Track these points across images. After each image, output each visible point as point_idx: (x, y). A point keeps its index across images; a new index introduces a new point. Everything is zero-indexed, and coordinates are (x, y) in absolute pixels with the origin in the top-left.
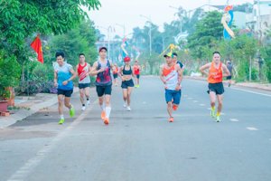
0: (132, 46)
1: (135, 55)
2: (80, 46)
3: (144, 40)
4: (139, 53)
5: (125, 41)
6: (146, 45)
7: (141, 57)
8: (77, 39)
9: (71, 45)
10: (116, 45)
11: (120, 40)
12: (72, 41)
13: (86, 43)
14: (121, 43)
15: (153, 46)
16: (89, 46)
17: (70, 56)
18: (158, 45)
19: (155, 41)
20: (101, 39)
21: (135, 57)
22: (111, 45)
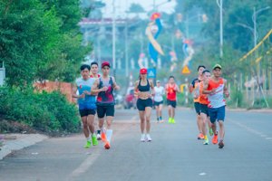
1: (181, 55)
2: (39, 29)
3: (205, 17)
4: (191, 51)
5: (156, 18)
6: (211, 30)
8: (31, 12)
9: (18, 28)
10: (132, 29)
11: (143, 16)
12: (19, 17)
13: (56, 22)
14: (145, 24)
15: (228, 32)
16: (63, 29)
17: (15, 54)
18: (241, 30)
19: (233, 18)
20: (93, 14)
21: (180, 62)
22: (121, 29)
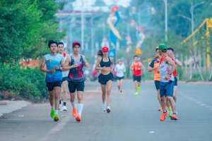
0: (128, 20)
1: (135, 39)
2: (25, 19)
3: (153, 10)
4: (142, 36)
5: (116, 10)
6: (158, 20)
7: (146, 43)
8: (18, 6)
9: (8, 18)
10: (97, 19)
11: (105, 9)
12: (9, 10)
13: (38, 14)
14: (106, 15)
15: (171, 22)
16: (43, 19)
18: (182, 20)
19: (175, 11)
20: (66, 7)
21: (134, 44)
22: (88, 19)
